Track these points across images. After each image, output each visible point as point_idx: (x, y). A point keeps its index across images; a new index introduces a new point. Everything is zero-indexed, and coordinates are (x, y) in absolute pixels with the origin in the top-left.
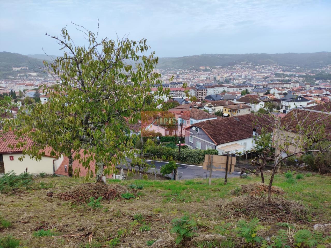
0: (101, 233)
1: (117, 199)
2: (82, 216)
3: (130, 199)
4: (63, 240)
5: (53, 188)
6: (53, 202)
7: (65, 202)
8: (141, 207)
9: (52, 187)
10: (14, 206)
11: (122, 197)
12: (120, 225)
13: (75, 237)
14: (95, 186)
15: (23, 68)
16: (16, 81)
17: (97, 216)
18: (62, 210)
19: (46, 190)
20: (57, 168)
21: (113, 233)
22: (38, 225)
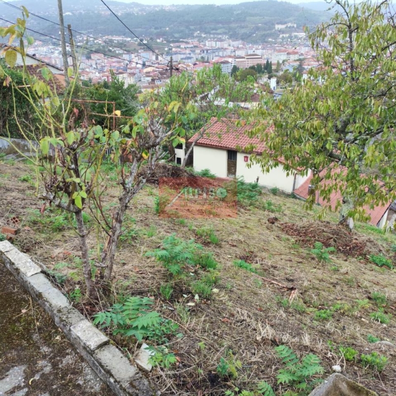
0: (313, 295)
1: (360, 259)
2: (299, 262)
3: (383, 268)
4: (260, 283)
5: (281, 213)
6: (272, 231)
7: (287, 236)
8: (393, 286)
9: (279, 211)
10: (229, 222)
11: (371, 259)
12: (346, 296)
13: (275, 286)
14: (334, 229)
15: (289, 26)
16: (276, 45)
17: (319, 271)
18: (279, 246)
19: (270, 213)
20: (297, 186)
21: (330, 303)
22: (245, 253)
